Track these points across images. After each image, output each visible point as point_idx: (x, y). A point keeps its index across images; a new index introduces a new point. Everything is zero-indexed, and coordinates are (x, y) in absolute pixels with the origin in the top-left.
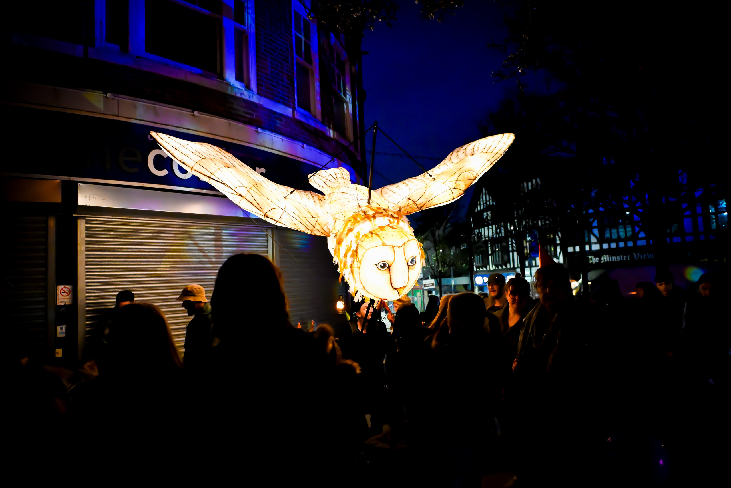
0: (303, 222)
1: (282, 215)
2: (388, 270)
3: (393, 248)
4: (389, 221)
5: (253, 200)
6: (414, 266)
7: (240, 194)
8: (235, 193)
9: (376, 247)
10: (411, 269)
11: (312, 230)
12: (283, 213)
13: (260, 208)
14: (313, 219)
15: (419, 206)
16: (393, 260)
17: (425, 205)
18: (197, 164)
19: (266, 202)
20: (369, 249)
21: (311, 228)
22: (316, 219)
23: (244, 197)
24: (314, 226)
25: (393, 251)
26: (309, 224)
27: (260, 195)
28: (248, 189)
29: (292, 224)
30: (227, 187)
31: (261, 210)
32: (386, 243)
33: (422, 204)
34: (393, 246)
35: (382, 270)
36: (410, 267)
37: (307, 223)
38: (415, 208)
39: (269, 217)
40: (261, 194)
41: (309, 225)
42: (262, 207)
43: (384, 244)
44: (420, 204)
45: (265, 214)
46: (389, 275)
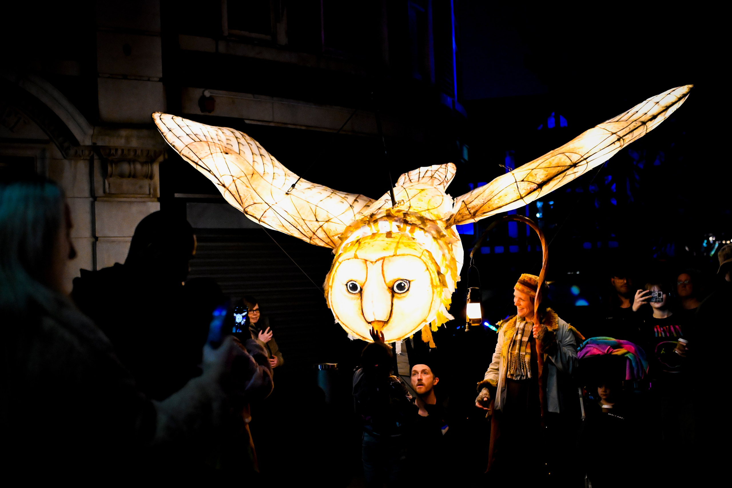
0: (298, 225)
1: (266, 211)
2: (359, 294)
3: (366, 263)
4: (398, 227)
5: (236, 192)
6: (403, 295)
7: (223, 184)
8: (219, 183)
9: (348, 259)
10: (397, 297)
11: (311, 237)
12: (268, 209)
13: (240, 202)
14: (316, 222)
15: (472, 211)
16: (364, 281)
17: (481, 209)
18: (186, 147)
19: (251, 195)
20: (342, 261)
21: (310, 234)
22: (321, 224)
23: (227, 187)
24: (314, 232)
25: (366, 267)
26: (307, 229)
27: (247, 187)
28: (235, 178)
29: (280, 225)
30: (212, 175)
31: (242, 204)
32: (358, 255)
33: (477, 208)
34: (366, 261)
35: (352, 293)
36: (396, 295)
37: (305, 227)
38: (466, 215)
39: (249, 213)
40: (249, 186)
41: (306, 231)
42: (244, 201)
43: (356, 257)
44: (473, 208)
45: (245, 209)
46: (359, 301)
